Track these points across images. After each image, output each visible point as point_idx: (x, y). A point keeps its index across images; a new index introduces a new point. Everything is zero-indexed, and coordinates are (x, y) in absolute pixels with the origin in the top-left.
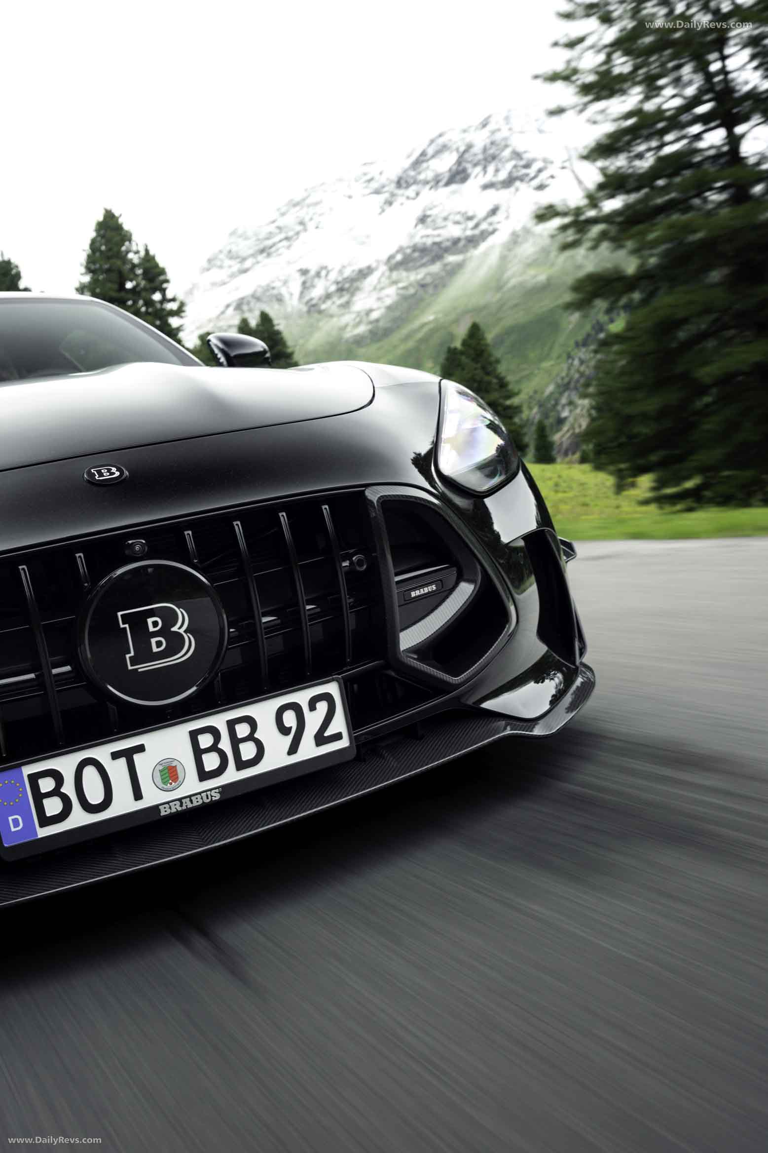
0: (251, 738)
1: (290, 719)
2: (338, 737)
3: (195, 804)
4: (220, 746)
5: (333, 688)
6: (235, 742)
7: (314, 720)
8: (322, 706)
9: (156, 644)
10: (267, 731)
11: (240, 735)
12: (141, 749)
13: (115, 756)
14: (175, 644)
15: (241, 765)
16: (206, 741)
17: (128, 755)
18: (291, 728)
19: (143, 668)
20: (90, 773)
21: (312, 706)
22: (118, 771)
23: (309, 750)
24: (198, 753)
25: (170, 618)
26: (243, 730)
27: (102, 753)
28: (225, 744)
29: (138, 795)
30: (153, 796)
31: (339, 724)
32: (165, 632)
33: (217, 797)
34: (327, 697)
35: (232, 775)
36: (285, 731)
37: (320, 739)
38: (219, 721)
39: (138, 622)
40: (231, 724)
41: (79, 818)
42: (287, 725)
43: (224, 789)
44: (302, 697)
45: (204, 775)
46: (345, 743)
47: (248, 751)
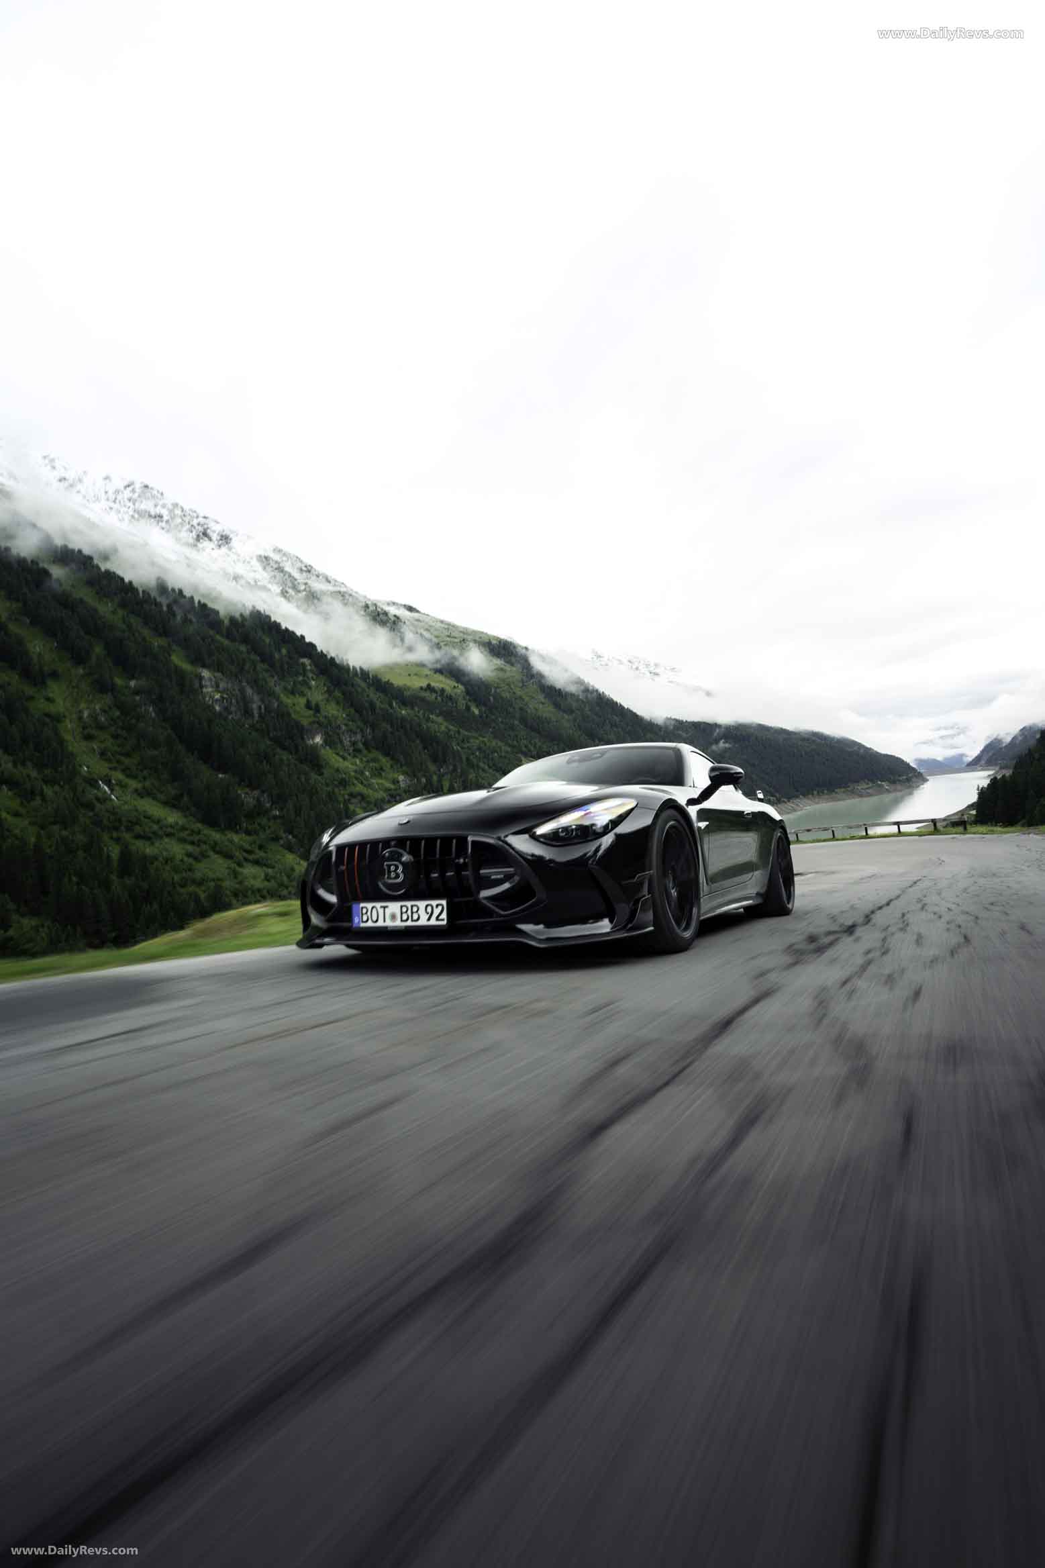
0: (417, 912)
1: (429, 909)
2: (443, 920)
3: (398, 929)
5: (444, 902)
6: (412, 913)
7: (437, 911)
8: (440, 908)
9: (393, 875)
10: (422, 912)
11: (414, 911)
12: (387, 907)
13: (381, 907)
14: (397, 876)
15: (412, 921)
16: (405, 909)
17: (384, 908)
18: (429, 913)
19: (390, 881)
20: (374, 910)
21: (437, 906)
22: (381, 911)
23: (433, 922)
24: (402, 914)
25: (397, 868)
26: (415, 909)
27: (378, 905)
28: (409, 912)
29: (384, 921)
30: (389, 923)
31: (444, 916)
32: (395, 871)
33: (404, 928)
34: (442, 905)
35: (409, 923)
36: (427, 913)
37: (437, 919)
38: (409, 904)
39: (389, 866)
40: (412, 906)
41: (370, 924)
42: (428, 911)
43: (407, 927)
44: (434, 903)
45: (402, 921)
46: (445, 923)
47: (415, 917)
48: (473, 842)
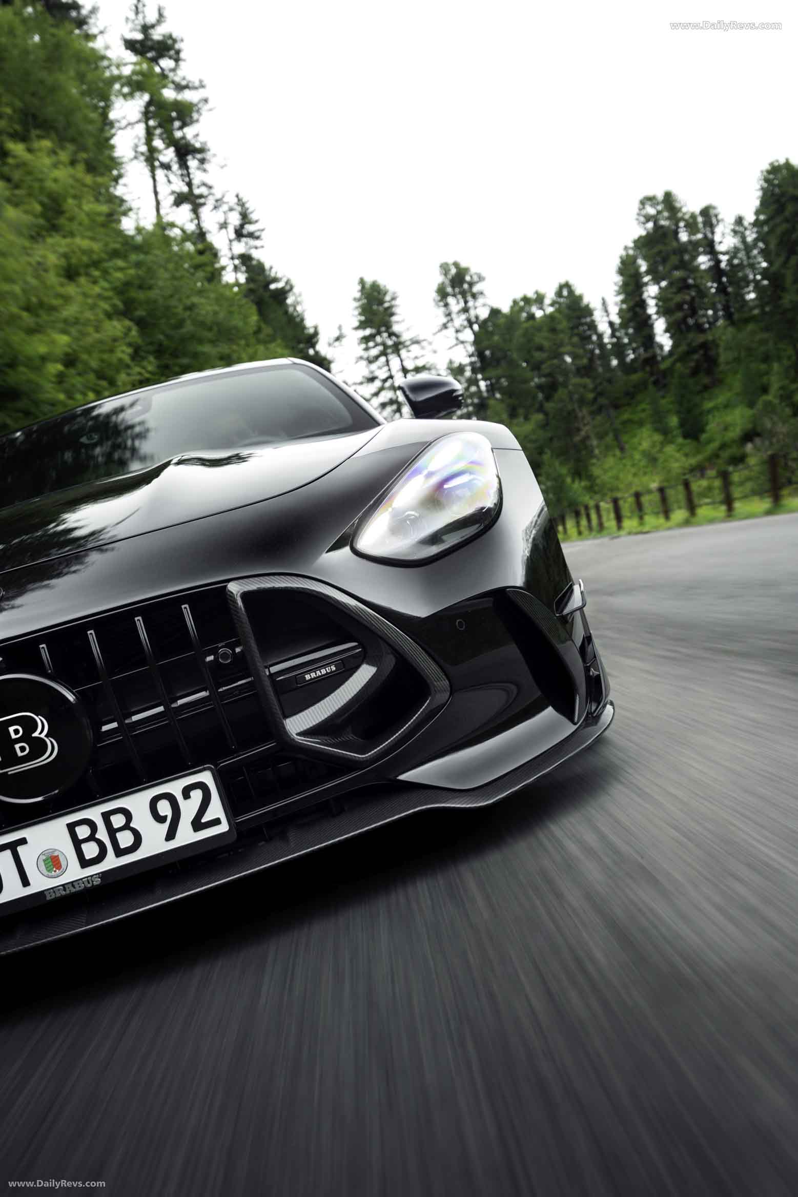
0: (127, 827)
1: (164, 808)
2: (217, 822)
3: (78, 889)
4: (97, 836)
5: (206, 777)
6: (112, 832)
7: (189, 808)
8: (197, 795)
9: (21, 750)
10: (142, 820)
11: (116, 826)
12: (23, 841)
13: (1, 848)
14: (38, 748)
15: (119, 852)
16: (83, 832)
17: (14, 846)
18: (166, 816)
19: (14, 770)
21: (186, 793)
23: (186, 836)
24: (77, 843)
25: (30, 726)
26: (118, 821)
28: (102, 834)
29: (25, 881)
30: (40, 882)
31: (216, 810)
32: (25, 738)
33: (97, 881)
34: (201, 786)
35: (111, 862)
36: (160, 819)
37: (197, 825)
38: (94, 813)
40: (106, 816)
42: (162, 814)
43: (104, 875)
44: (175, 787)
45: (85, 863)
46: (224, 827)
47: (125, 840)
48: (246, 596)
